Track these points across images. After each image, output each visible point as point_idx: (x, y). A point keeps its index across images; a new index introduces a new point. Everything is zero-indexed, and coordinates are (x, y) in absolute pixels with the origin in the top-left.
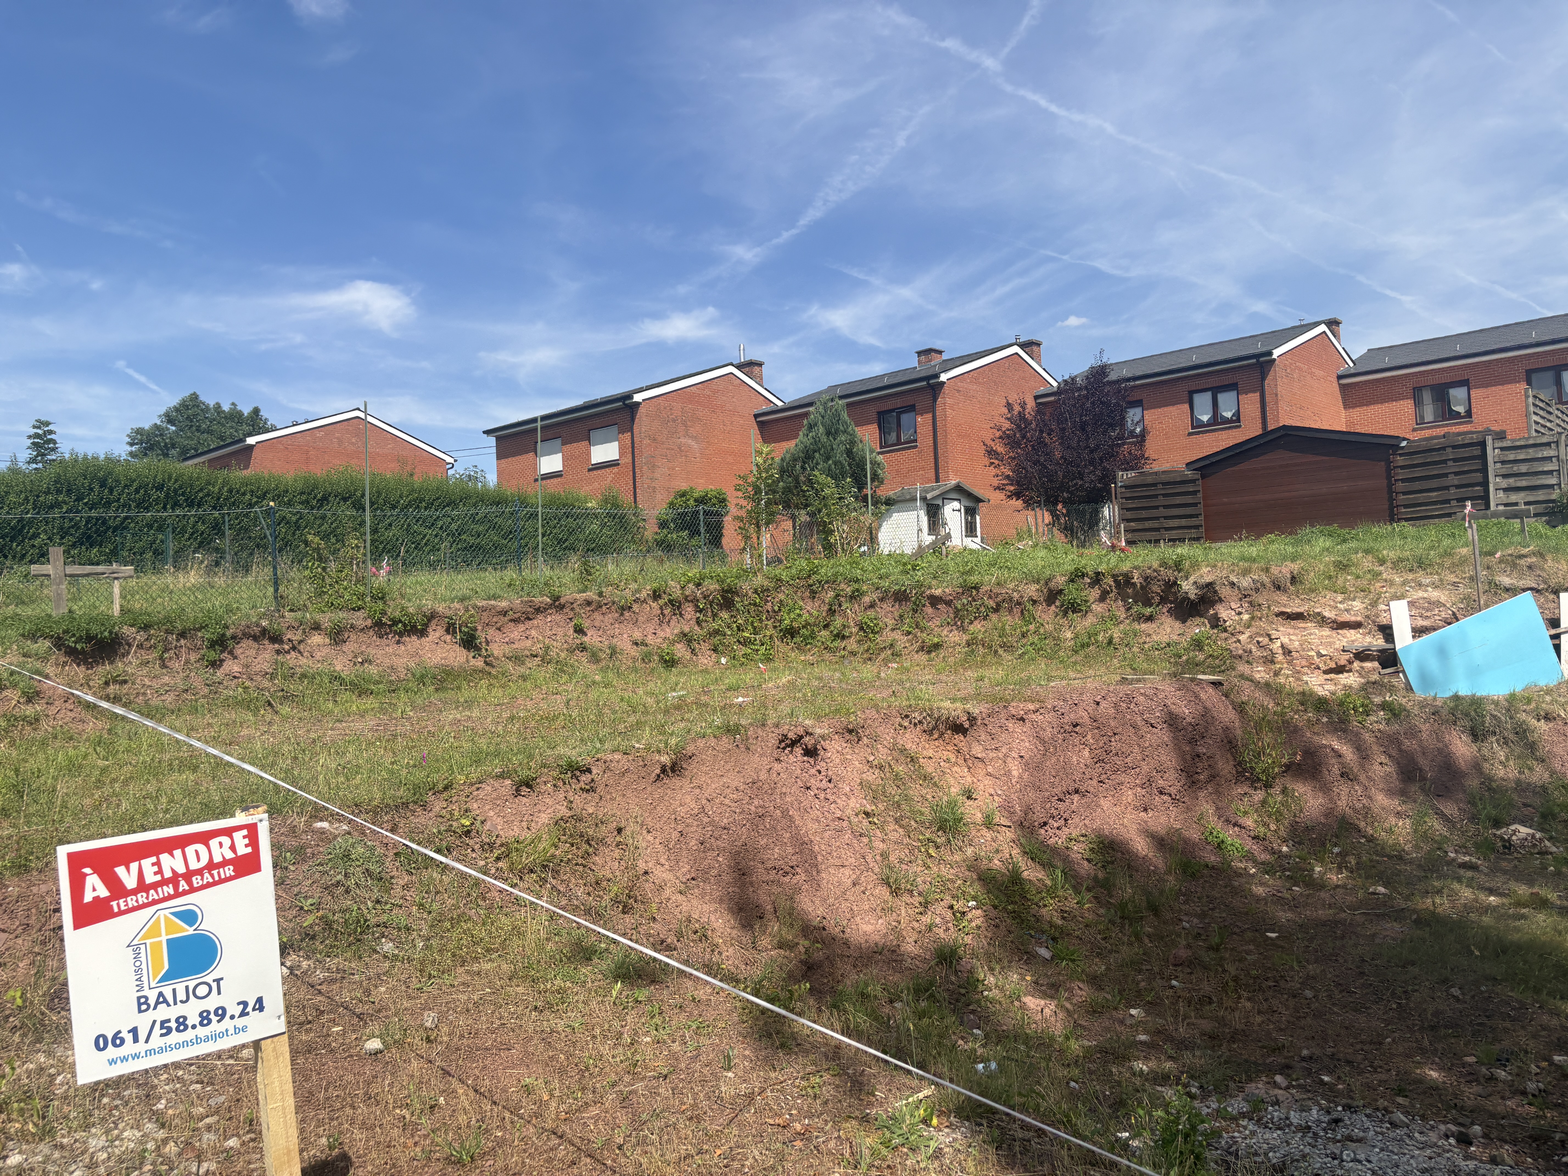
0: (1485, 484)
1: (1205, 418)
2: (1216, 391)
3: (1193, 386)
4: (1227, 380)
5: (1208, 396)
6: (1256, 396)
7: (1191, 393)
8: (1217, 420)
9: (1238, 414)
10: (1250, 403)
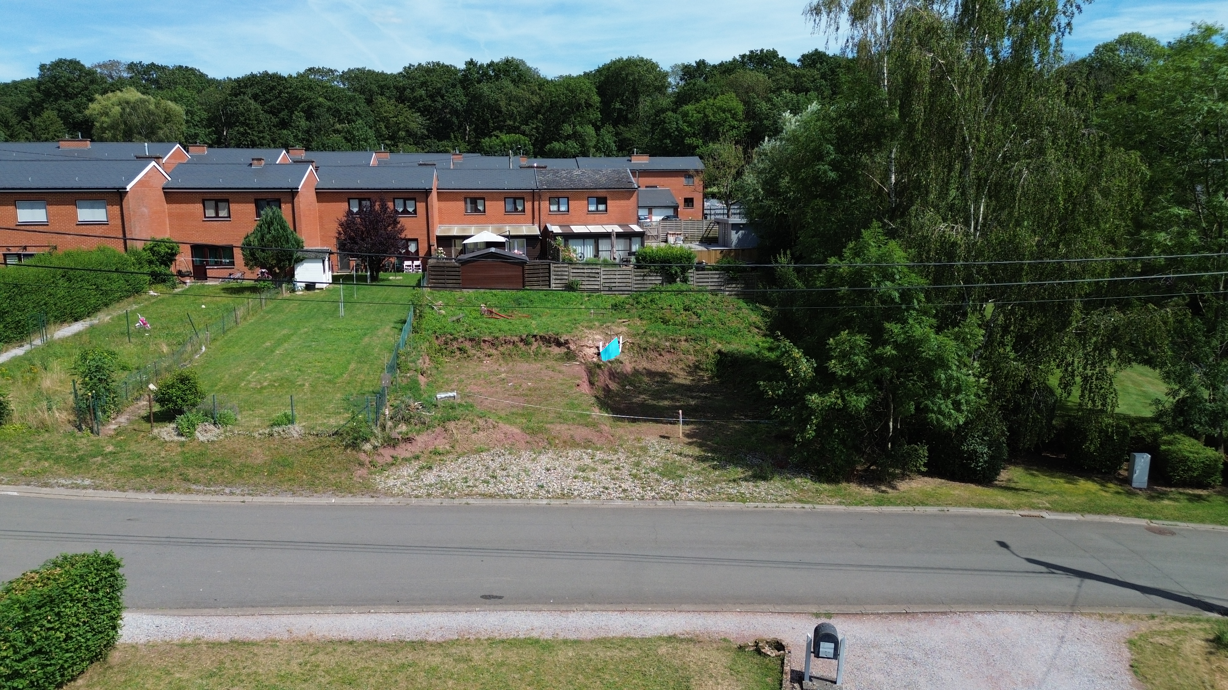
0: (549, 277)
1: (401, 210)
2: (405, 200)
3: (396, 196)
4: (411, 196)
5: (402, 201)
6: (424, 204)
7: (394, 199)
8: (405, 212)
9: (415, 211)
10: (421, 206)
